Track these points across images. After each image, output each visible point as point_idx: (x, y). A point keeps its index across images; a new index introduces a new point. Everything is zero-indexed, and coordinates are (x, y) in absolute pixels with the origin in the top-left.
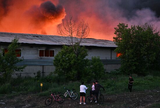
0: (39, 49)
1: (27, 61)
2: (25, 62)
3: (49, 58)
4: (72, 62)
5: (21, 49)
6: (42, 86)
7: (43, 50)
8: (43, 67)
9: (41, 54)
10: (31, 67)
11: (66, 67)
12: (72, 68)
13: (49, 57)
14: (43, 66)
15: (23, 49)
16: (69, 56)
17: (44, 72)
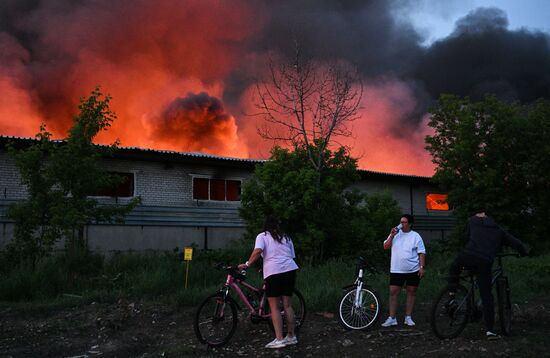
0: (194, 176)
1: (152, 209)
2: (145, 214)
3: (226, 205)
4: (307, 197)
5: (134, 172)
6: (190, 258)
7: (206, 177)
8: (206, 232)
9: (200, 191)
10: (166, 230)
11: (286, 216)
12: (305, 222)
13: (226, 202)
14: (206, 227)
15: (141, 172)
16: (294, 177)
17: (209, 248)
